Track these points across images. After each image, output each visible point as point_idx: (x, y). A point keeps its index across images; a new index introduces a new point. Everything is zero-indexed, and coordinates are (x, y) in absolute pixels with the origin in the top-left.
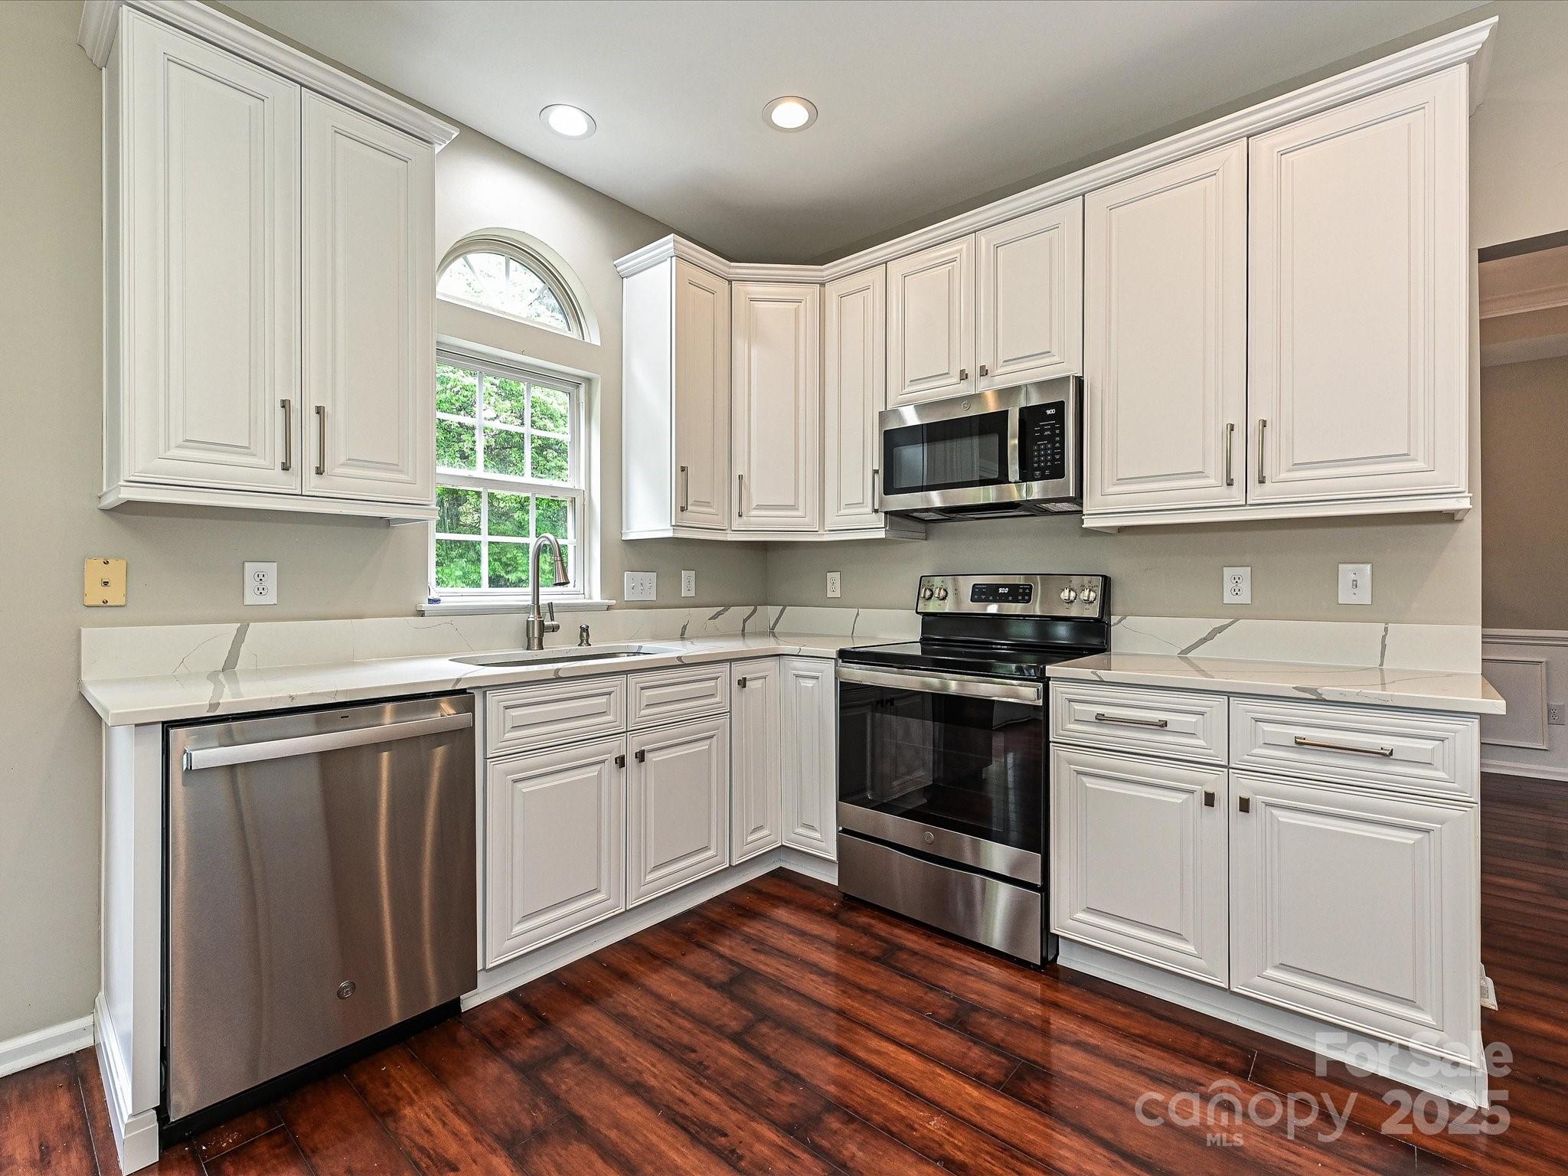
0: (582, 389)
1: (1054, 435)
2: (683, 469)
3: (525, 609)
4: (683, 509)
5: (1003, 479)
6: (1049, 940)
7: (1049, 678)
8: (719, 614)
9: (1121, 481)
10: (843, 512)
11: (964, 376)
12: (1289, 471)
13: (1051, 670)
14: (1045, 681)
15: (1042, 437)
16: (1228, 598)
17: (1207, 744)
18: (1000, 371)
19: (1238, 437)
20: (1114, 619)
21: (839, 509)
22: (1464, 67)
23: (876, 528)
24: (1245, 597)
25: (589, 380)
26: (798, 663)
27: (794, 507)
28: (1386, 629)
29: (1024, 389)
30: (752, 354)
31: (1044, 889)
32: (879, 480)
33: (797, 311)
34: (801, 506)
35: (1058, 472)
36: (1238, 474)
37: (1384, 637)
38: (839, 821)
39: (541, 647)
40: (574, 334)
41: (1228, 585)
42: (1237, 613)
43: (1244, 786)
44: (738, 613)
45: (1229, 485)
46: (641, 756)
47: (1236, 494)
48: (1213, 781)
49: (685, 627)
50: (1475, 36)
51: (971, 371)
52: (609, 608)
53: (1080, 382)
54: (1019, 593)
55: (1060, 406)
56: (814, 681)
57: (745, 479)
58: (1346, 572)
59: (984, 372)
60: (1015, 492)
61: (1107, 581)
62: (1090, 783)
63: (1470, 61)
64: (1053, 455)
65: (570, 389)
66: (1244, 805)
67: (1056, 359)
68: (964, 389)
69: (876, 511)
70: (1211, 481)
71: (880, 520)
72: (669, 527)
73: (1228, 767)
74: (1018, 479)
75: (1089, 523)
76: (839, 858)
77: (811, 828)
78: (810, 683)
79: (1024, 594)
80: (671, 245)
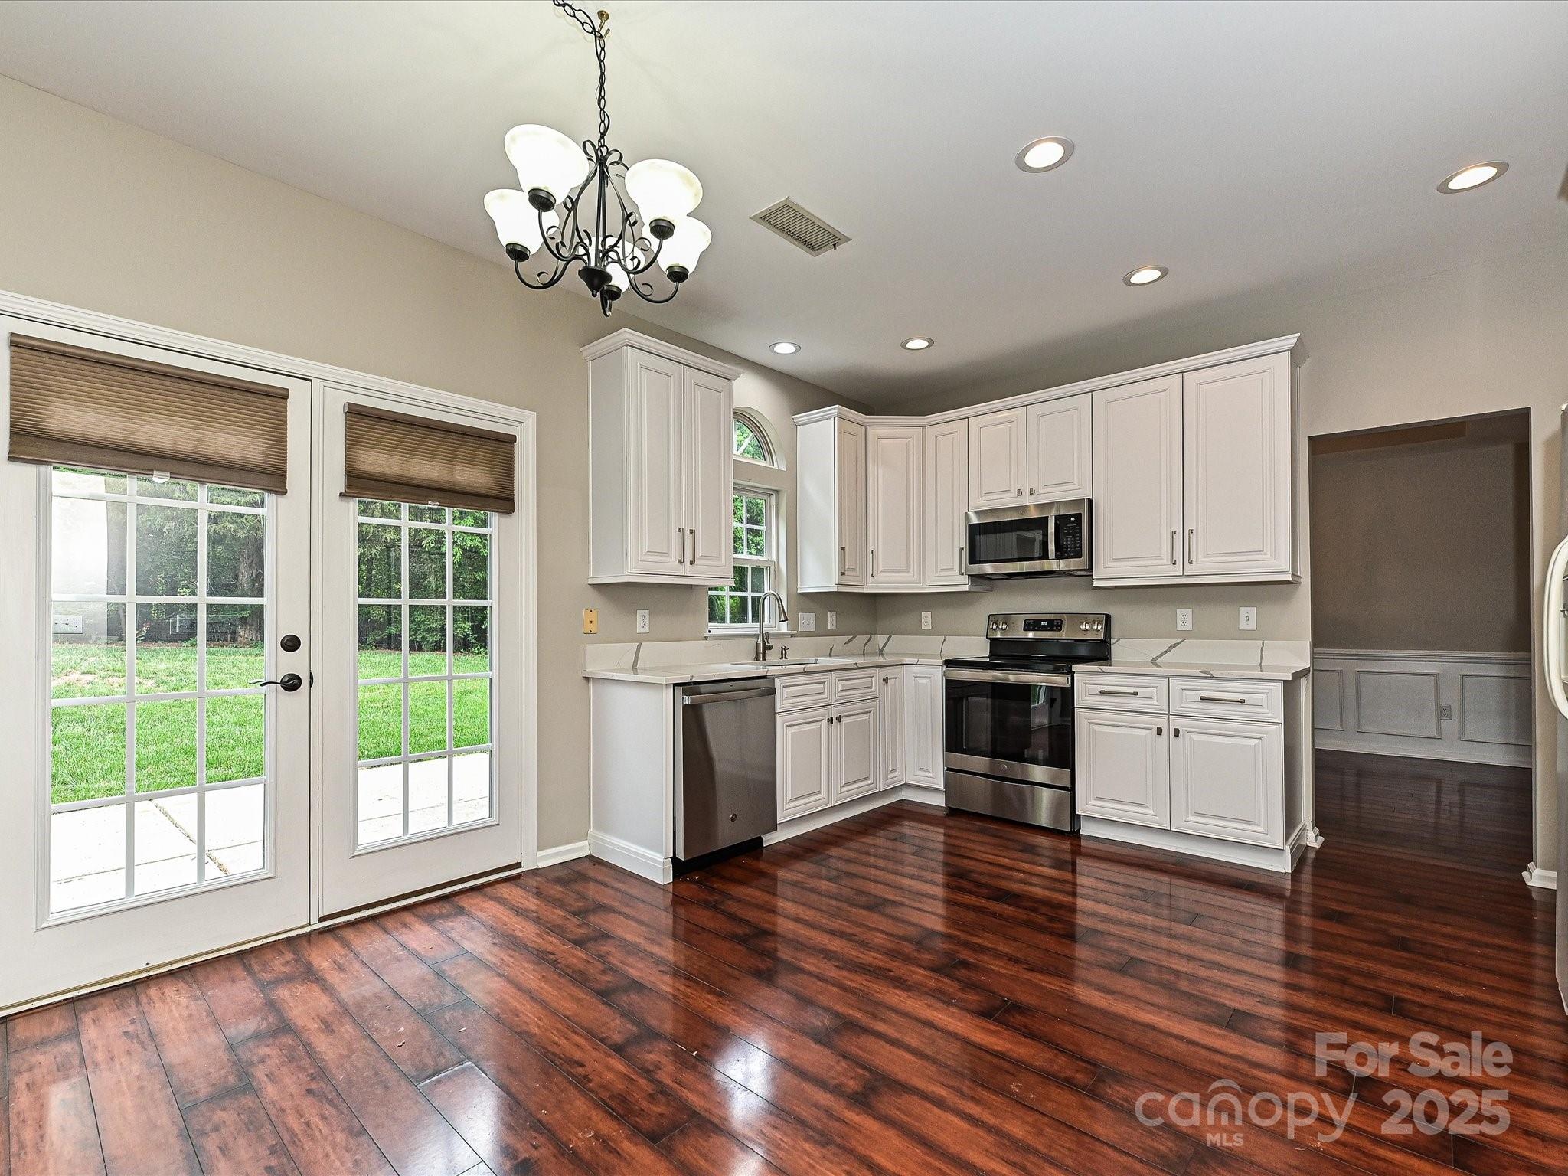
0: (773, 497)
1: (1076, 533)
2: (842, 549)
3: (756, 636)
4: (842, 574)
5: (1045, 556)
6: (1076, 818)
7: (1074, 672)
8: (850, 640)
9: (1115, 560)
10: (939, 574)
11: (1019, 493)
12: (1205, 557)
13: (1075, 667)
14: (1072, 674)
15: (1069, 534)
16: (1180, 627)
17: (1158, 704)
18: (1043, 491)
19: (1178, 537)
20: (1113, 641)
21: (936, 572)
22: (1287, 355)
23: (963, 584)
24: (1189, 627)
25: (777, 492)
26: (915, 669)
27: (907, 571)
28: (1263, 644)
29: (1056, 505)
30: (879, 472)
31: (1072, 790)
32: (965, 555)
33: (908, 445)
34: (911, 570)
35: (1079, 555)
36: (1178, 558)
37: (1262, 648)
38: (945, 764)
39: (764, 659)
40: (766, 464)
41: (1179, 620)
42: (1185, 636)
43: (1177, 723)
44: (861, 639)
45: (1174, 564)
46: (839, 719)
47: (1178, 568)
48: (1162, 722)
49: (832, 649)
50: (1291, 340)
51: (1024, 489)
52: (792, 636)
53: (1090, 501)
54: (1054, 625)
55: (1078, 517)
56: (928, 680)
57: (876, 554)
58: (1244, 611)
59: (1032, 492)
60: (1054, 565)
61: (1108, 617)
62: (1097, 728)
63: (1291, 350)
64: (1075, 544)
65: (766, 497)
66: (1177, 733)
67: (1076, 486)
68: (1020, 502)
69: (962, 574)
70: (1165, 562)
71: (965, 580)
72: (834, 585)
73: (1169, 714)
74: (1054, 557)
75: (1096, 584)
76: (945, 787)
77: (926, 770)
78: (925, 681)
79: (1057, 626)
80: (836, 410)
